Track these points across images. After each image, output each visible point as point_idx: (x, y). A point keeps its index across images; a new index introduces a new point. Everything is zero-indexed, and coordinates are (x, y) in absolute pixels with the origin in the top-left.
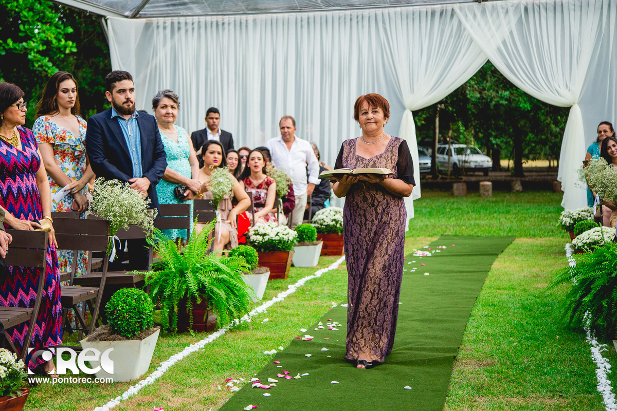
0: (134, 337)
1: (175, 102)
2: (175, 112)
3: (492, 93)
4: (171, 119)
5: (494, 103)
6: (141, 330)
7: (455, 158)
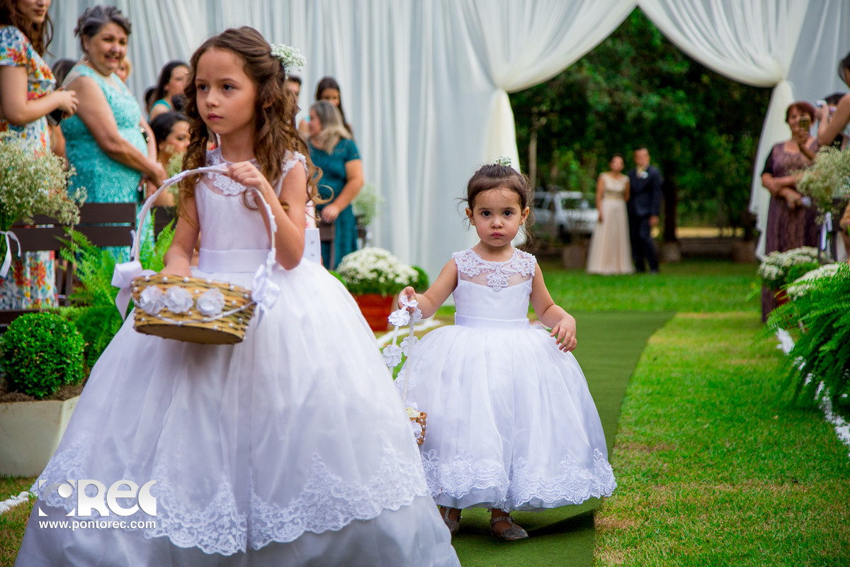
0: (48, 395)
3: (630, 97)
6: (63, 384)
7: (562, 215)
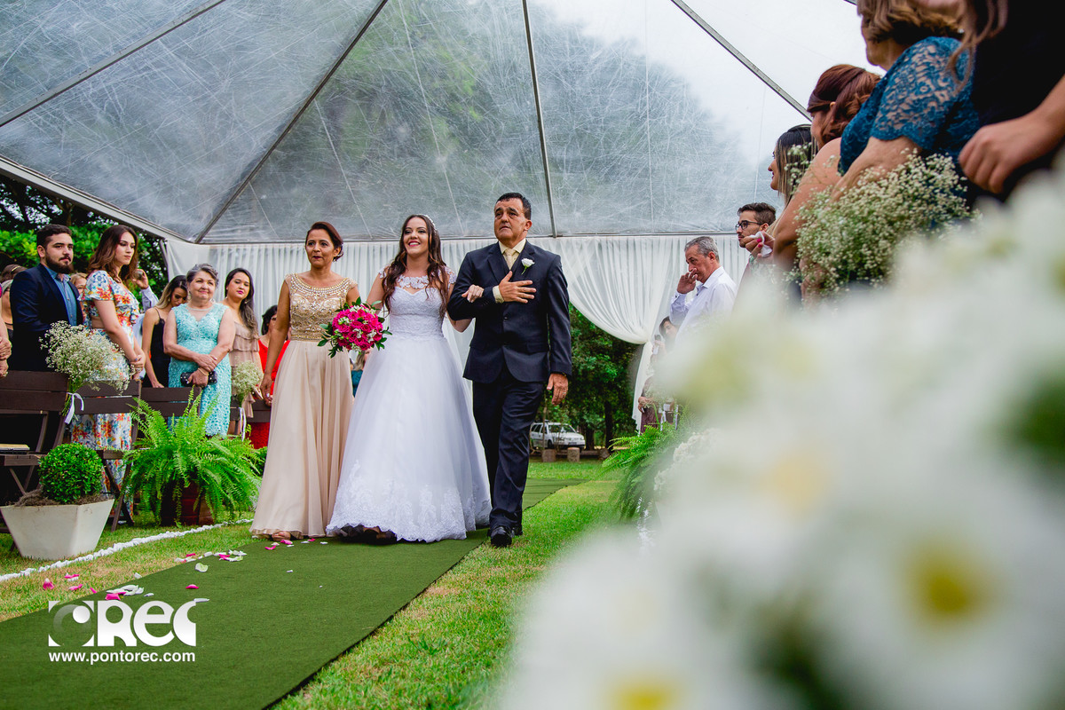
0: (71, 501)
1: (213, 277)
2: (212, 288)
4: (206, 296)
5: (581, 368)
